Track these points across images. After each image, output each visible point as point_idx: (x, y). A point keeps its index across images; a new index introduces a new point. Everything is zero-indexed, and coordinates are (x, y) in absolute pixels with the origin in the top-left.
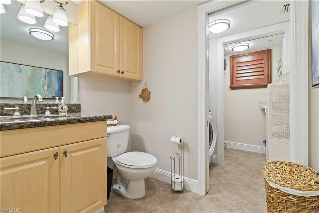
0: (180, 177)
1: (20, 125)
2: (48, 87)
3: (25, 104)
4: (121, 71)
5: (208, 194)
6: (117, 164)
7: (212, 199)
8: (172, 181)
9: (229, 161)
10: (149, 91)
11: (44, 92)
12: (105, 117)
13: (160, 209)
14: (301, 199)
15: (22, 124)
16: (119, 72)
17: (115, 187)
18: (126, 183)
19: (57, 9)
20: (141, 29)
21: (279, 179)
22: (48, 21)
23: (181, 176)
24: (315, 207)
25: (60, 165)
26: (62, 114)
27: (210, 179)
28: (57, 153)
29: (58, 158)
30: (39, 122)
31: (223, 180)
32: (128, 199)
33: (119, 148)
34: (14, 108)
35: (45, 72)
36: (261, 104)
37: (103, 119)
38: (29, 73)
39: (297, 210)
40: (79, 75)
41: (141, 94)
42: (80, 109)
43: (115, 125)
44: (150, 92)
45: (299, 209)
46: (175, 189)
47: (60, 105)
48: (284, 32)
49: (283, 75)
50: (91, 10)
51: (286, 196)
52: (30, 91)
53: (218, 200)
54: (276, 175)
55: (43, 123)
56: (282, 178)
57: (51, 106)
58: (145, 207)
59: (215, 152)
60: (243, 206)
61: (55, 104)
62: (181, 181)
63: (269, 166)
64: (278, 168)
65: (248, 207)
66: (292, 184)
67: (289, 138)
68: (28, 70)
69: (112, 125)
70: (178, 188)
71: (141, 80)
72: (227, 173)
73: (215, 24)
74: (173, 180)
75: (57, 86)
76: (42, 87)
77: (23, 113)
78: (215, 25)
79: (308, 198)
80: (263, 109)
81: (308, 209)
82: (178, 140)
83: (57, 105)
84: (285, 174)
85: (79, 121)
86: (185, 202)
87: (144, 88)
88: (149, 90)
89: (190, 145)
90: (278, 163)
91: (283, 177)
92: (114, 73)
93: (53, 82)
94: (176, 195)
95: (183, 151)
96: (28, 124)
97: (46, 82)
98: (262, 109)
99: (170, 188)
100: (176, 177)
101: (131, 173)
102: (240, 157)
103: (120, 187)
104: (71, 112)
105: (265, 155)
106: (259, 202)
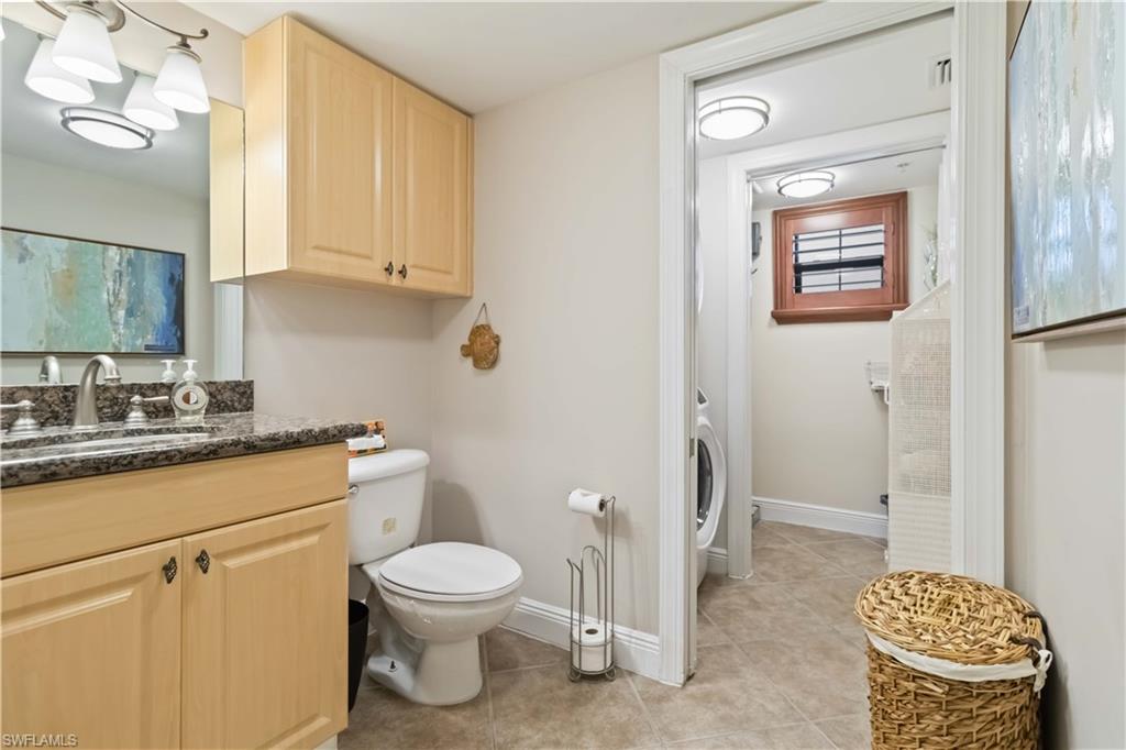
0: (600, 628)
1: (45, 469)
2: (130, 313)
3: (54, 387)
4: (397, 267)
5: (691, 681)
6: (383, 587)
7: (706, 698)
8: (572, 641)
9: (766, 567)
10: (496, 332)
11: (115, 331)
12: (340, 432)
13: (529, 737)
14: (959, 690)
15: (53, 468)
16: (389, 270)
17: (376, 665)
18: (413, 650)
19: (169, 54)
20: (469, 120)
21: (899, 627)
22: (135, 95)
23: (602, 622)
24: (1002, 715)
25: (185, 598)
26: (188, 418)
27: (699, 629)
28: (173, 560)
29: (177, 578)
30: (111, 458)
31: (745, 631)
32: (422, 705)
33: (389, 530)
34: (14, 402)
35: (118, 258)
36: (873, 374)
37: (334, 437)
38: (58, 264)
39: (948, 723)
40: (246, 281)
41: (467, 342)
42: (252, 397)
43: (377, 451)
44: (497, 336)
45: (953, 719)
46: (583, 669)
47: (181, 386)
48: (944, 143)
49: (939, 283)
50: (292, 59)
51: (917, 680)
52: (64, 328)
53: (725, 701)
54: (894, 615)
55: (125, 462)
56: (910, 623)
57: (148, 392)
58: (478, 733)
59: (721, 538)
60: (804, 716)
61: (162, 385)
62: (603, 639)
63: (884, 585)
64: (910, 592)
65: (821, 720)
66: (934, 642)
67: (949, 491)
68: (53, 253)
69: (365, 451)
70: (593, 663)
71: (468, 294)
72: (759, 608)
73: (720, 111)
74: (576, 636)
75: (164, 308)
76: (107, 314)
77: (48, 419)
78: (717, 115)
79: (979, 685)
80: (880, 392)
81: (980, 719)
82: (592, 503)
83: (169, 388)
84: (923, 613)
85: (251, 448)
86: (614, 710)
87: (478, 324)
88: (496, 330)
89: (634, 518)
90: (917, 576)
91: (915, 620)
92: (372, 272)
93: (147, 294)
94: (585, 686)
95: (609, 538)
96: (74, 465)
97: (123, 296)
98: (877, 391)
99: (567, 664)
100: (585, 627)
101: (431, 618)
102: (805, 551)
103: (393, 666)
104: (218, 412)
105: (884, 544)
106: (858, 702)
